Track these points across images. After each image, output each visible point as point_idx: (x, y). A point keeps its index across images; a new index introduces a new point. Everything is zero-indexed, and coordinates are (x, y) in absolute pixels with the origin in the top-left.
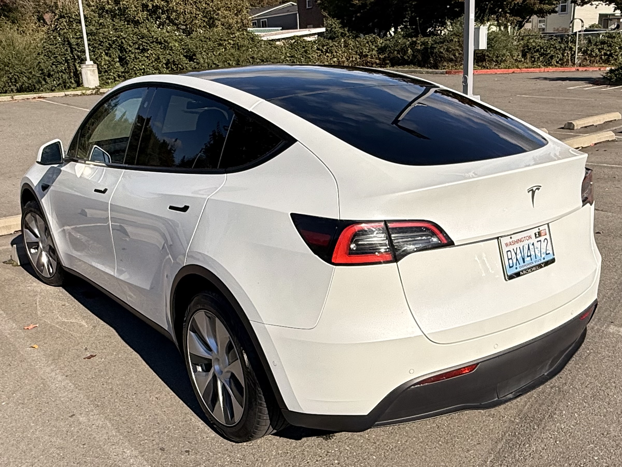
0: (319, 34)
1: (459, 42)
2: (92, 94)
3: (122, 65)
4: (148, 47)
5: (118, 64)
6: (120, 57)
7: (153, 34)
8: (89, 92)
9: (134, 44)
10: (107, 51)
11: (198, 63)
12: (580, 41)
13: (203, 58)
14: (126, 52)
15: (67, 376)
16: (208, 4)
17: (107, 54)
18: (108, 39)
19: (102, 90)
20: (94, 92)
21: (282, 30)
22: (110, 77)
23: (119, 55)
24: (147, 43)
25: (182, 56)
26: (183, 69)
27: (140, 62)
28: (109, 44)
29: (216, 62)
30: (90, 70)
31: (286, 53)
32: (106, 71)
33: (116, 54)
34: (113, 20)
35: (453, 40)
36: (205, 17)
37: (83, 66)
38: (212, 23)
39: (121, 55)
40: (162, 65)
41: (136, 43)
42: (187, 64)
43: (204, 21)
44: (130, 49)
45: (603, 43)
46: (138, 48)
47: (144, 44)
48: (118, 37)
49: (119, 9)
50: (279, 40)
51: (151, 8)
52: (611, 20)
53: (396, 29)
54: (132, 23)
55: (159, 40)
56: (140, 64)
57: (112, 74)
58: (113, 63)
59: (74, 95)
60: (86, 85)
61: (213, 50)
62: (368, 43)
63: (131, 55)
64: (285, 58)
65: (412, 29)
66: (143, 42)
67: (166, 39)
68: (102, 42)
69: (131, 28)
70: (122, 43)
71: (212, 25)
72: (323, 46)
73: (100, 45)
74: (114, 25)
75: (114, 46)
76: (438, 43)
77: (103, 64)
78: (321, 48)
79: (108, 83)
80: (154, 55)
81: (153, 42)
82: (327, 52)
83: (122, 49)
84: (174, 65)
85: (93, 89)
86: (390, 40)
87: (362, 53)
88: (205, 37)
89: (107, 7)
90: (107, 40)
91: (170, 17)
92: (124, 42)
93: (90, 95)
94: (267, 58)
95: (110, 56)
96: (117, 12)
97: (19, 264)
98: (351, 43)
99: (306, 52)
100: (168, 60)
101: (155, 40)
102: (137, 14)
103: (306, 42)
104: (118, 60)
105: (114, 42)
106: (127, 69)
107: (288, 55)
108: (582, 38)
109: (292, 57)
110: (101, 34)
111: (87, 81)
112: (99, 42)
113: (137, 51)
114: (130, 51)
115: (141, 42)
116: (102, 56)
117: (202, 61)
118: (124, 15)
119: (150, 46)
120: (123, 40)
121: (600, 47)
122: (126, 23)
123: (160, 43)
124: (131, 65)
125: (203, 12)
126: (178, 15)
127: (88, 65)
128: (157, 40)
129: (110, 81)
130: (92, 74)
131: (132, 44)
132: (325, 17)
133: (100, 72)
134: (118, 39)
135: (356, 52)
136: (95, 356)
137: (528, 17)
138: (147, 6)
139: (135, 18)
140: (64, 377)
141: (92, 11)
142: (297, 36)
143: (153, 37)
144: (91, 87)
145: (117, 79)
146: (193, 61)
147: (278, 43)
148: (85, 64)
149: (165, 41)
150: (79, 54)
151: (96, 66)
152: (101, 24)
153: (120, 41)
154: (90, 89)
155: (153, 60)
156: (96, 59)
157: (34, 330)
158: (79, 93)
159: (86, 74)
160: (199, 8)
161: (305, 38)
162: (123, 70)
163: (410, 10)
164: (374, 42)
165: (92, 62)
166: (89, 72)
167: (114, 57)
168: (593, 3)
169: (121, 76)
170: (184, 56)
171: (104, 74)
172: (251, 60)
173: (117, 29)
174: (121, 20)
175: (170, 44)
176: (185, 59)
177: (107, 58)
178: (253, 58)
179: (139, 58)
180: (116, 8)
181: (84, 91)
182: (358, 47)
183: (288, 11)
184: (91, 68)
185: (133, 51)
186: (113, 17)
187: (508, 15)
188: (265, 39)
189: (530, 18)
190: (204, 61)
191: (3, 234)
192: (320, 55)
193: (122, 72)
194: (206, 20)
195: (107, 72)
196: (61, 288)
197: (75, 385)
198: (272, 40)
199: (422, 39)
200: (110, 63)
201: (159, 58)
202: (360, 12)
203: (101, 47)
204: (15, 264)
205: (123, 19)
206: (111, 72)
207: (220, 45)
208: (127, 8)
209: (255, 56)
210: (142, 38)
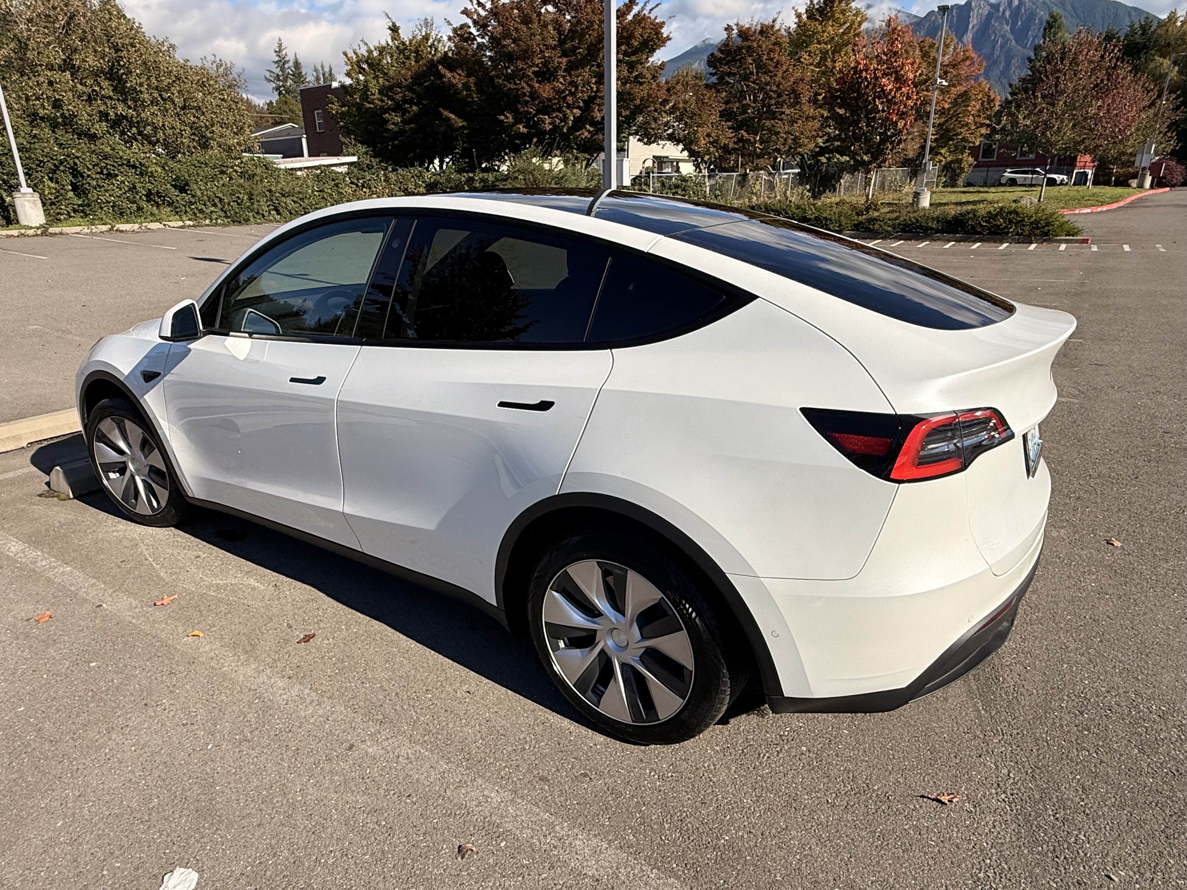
0: (350, 164)
1: (525, 180)
2: (36, 235)
3: (78, 196)
4: (116, 172)
5: (71, 194)
6: (72, 184)
7: (121, 153)
8: (31, 232)
9: (94, 166)
10: (51, 175)
11: (193, 196)
12: (654, 183)
13: (200, 189)
14: (83, 177)
15: (290, 678)
16: (198, 118)
17: (51, 179)
18: (52, 158)
19: (51, 230)
20: (39, 232)
21: (283, 158)
22: (62, 211)
23: (71, 181)
24: (113, 166)
25: (169, 186)
26: (173, 202)
27: (106, 191)
28: (55, 165)
29: (221, 195)
30: (28, 201)
31: (313, 186)
32: (52, 204)
33: (67, 179)
34: (53, 132)
35: (517, 178)
36: (194, 134)
37: (16, 194)
38: (205, 143)
39: (74, 181)
40: (141, 197)
41: (97, 165)
42: (177, 196)
43: (194, 140)
44: (90, 173)
45: (677, 186)
46: (101, 173)
47: (109, 167)
48: (68, 156)
49: (63, 116)
50: (300, 169)
51: (113, 117)
52: (665, 162)
53: (441, 162)
54: (85, 136)
55: (132, 163)
56: (107, 194)
57: (63, 207)
58: (62, 191)
59: (8, 236)
60: (23, 221)
61: (214, 178)
62: (413, 177)
63: (91, 182)
64: (313, 192)
65: (466, 162)
66: (107, 164)
67: (144, 161)
68: (41, 161)
69: (84, 143)
70: (75, 164)
71: (205, 146)
72: (358, 179)
73: (39, 166)
74: (57, 138)
75: (62, 168)
76: (501, 180)
77: (46, 192)
78: (356, 181)
79: (59, 220)
80: (126, 183)
81: (123, 164)
82: (363, 186)
83: (75, 172)
84: (159, 197)
85: (38, 228)
86: (439, 175)
87: (407, 189)
88: (199, 161)
89: (41, 112)
90: (49, 159)
91: (142, 132)
92: (78, 163)
93: (34, 236)
94: (289, 192)
95: (57, 182)
96: (60, 120)
97: (71, 496)
98: (393, 176)
99: (337, 185)
100: (150, 190)
101: (125, 162)
102: (92, 125)
103: (336, 173)
104: (70, 187)
105: (61, 162)
106: (86, 201)
107: (316, 188)
108: (655, 180)
109: (320, 191)
110: (38, 151)
111: (26, 216)
112: (37, 162)
113: (98, 176)
114: (89, 176)
115: (104, 165)
116: (44, 182)
117: (199, 193)
118: (71, 125)
119: (118, 170)
120: (76, 160)
121: (674, 191)
122: (76, 136)
123: (134, 167)
124: (93, 196)
125: (191, 128)
126: (155, 129)
127: (25, 194)
128: (129, 162)
129: (62, 217)
130: (33, 206)
131: (91, 167)
132: (344, 143)
133: (44, 204)
134: (68, 159)
135: (400, 188)
136: (314, 635)
137: (595, 155)
138: (107, 115)
139: (89, 130)
140: (286, 680)
141: (18, 117)
142: (324, 166)
143: (121, 158)
144: (34, 226)
145: (73, 214)
146: (186, 193)
147: (299, 173)
148: (19, 191)
149: (140, 163)
150: (5, 177)
151: (37, 195)
152: (35, 136)
153: (71, 162)
154: (31, 228)
155: (126, 189)
156: (35, 185)
157: (175, 606)
158: (15, 233)
159: (23, 206)
160: (184, 122)
161: (333, 168)
162: (80, 203)
163: (462, 140)
164: (420, 176)
165: (30, 190)
166: (26, 203)
167: (64, 183)
168: (660, 142)
169: (78, 211)
170: (172, 185)
171: (50, 207)
172: (267, 193)
173: (62, 144)
174: (67, 132)
175: (150, 169)
176: (173, 190)
177: (53, 185)
178: (270, 191)
179: (103, 186)
180: (58, 114)
181: (23, 231)
182: (401, 183)
183: (288, 134)
184: (29, 197)
185: (94, 176)
186: (54, 126)
187: (575, 151)
188: (282, 166)
189: (598, 156)
190: (202, 194)
191: (9, 449)
192: (356, 190)
193: (79, 206)
194: (197, 139)
195: (55, 204)
196: (173, 529)
197: (317, 692)
198: (292, 169)
199: (481, 175)
200: (59, 192)
201: (135, 188)
202: (397, 140)
203: (40, 169)
204: (63, 496)
205: (71, 130)
206: (62, 204)
207: (222, 172)
208: (76, 116)
209: (274, 189)
210: (106, 159)
